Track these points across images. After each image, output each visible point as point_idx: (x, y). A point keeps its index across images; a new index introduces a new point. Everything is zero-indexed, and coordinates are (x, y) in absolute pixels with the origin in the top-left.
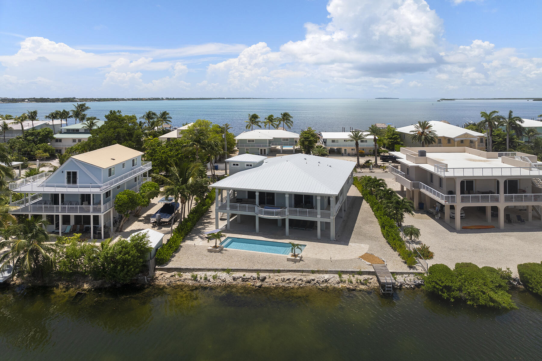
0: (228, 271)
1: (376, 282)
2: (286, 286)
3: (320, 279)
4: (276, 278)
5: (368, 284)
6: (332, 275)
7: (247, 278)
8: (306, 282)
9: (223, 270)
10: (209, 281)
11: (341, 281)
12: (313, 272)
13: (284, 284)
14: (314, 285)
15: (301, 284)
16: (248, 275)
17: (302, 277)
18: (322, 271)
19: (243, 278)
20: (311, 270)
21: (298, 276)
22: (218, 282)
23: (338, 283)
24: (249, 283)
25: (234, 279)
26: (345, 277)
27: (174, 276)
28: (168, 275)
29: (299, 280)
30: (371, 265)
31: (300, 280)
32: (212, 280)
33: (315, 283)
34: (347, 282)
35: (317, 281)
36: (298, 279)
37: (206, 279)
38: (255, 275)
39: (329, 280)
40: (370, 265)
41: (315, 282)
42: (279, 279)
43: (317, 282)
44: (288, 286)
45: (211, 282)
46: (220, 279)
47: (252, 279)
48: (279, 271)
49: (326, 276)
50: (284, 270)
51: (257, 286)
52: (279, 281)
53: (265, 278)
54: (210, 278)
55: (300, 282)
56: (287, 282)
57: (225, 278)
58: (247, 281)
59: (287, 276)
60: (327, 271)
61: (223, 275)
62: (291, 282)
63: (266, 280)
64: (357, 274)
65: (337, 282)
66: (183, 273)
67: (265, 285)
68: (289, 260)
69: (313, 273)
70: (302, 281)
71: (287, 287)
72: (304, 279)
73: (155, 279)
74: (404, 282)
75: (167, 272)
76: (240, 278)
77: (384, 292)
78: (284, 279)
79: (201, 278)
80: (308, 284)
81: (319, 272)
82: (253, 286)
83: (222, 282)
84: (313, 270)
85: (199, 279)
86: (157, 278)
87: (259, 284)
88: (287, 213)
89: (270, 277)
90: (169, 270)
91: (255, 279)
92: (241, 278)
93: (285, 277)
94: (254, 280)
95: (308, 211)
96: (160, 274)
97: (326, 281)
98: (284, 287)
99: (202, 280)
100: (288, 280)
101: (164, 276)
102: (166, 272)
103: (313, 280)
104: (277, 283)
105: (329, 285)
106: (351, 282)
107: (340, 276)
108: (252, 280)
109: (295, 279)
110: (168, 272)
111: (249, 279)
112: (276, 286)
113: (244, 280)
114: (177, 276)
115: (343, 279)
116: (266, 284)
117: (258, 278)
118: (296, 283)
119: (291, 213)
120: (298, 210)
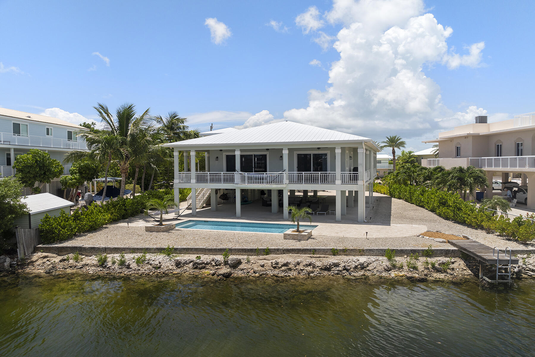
0: (169, 251)
1: (464, 268)
2: (280, 275)
3: (350, 264)
4: (262, 262)
5: (449, 271)
6: (373, 258)
7: (203, 263)
8: (321, 269)
9: (160, 250)
10: (128, 267)
11: (394, 267)
12: (335, 252)
13: (276, 272)
14: (337, 274)
15: (312, 272)
16: (205, 258)
17: (313, 260)
18: (352, 250)
19: (196, 263)
20: (331, 249)
21: (305, 259)
22: (145, 269)
23: (388, 270)
24: (207, 271)
25: (178, 264)
26: (400, 260)
29: (307, 265)
30: (445, 242)
31: (310, 265)
32: (134, 265)
33: (341, 271)
34: (406, 268)
35: (344, 266)
36: (304, 263)
37: (122, 263)
38: (220, 258)
39: (368, 266)
40: (443, 242)
41: (340, 269)
42: (267, 263)
43: (344, 270)
44: (286, 276)
45: (131, 268)
46: (151, 265)
47: (214, 264)
48: (267, 252)
49: (363, 259)
50: (278, 250)
51: (221, 275)
52: (267, 268)
53: (239, 262)
54: (131, 263)
55: (309, 269)
56: (283, 268)
57: (160, 263)
58: (204, 268)
59: (282, 259)
60: (363, 250)
61: (159, 258)
62: (290, 269)
63: (241, 266)
64: (423, 256)
65: (386, 267)
67: (237, 273)
68: (288, 237)
69: (334, 255)
70: (314, 267)
71: (282, 277)
72: (318, 264)
74: (524, 266)
76: (191, 262)
77: (493, 281)
78: (277, 263)
79: (114, 263)
80: (326, 273)
81: (345, 252)
82: (213, 275)
83: (154, 269)
84: (336, 248)
87: (224, 270)
88: (286, 181)
89: (249, 261)
91: (220, 265)
92: (191, 264)
93: (279, 261)
94: (217, 265)
95: (320, 174)
96: (42, 256)
97: (363, 267)
98: (277, 276)
99: (116, 266)
100: (286, 265)
101: (48, 260)
102: (55, 255)
103: (337, 265)
104: (263, 271)
105: (368, 274)
106: (415, 268)
107: (390, 259)
108: (213, 266)
109: (298, 264)
110: (58, 255)
111: (207, 264)
112: (261, 275)
113: (196, 266)
114: (71, 261)
115: (398, 264)
116: (240, 272)
117: (226, 263)
118: (301, 270)
119: (291, 181)
120: (303, 174)
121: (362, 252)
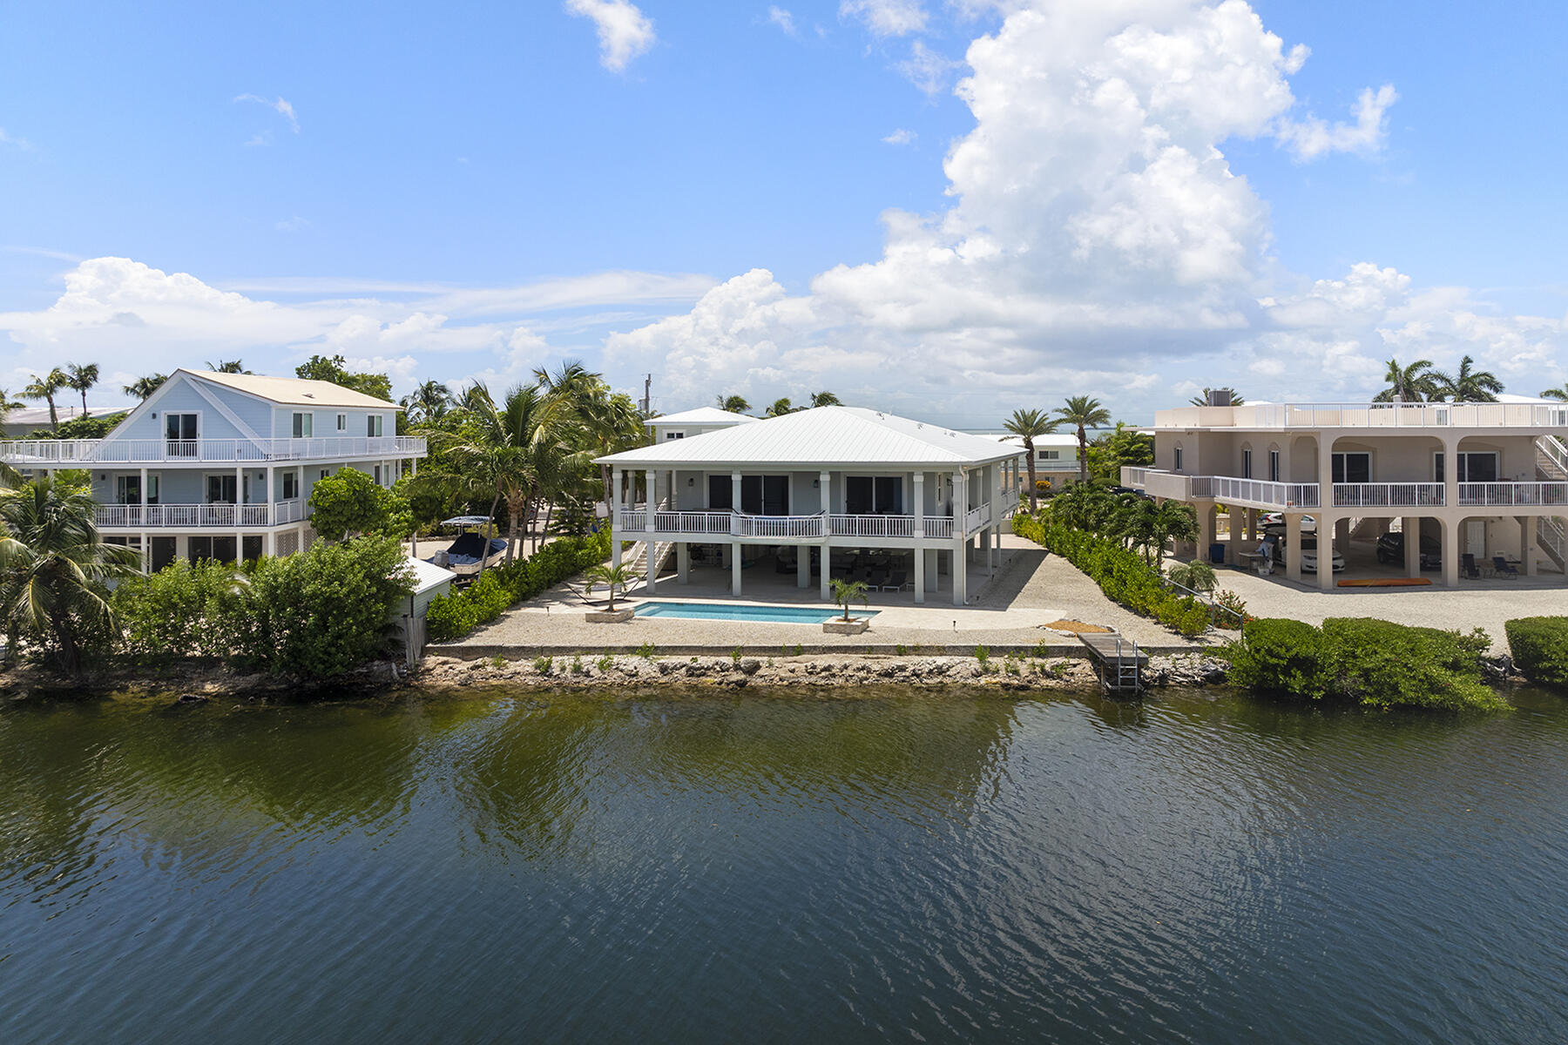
0: (646, 651)
1: (1090, 673)
2: (818, 683)
3: (923, 667)
4: (791, 666)
5: (1065, 677)
6: (957, 659)
7: (703, 668)
8: (880, 675)
9: (632, 650)
10: (587, 674)
11: (986, 670)
12: (901, 651)
13: (813, 679)
14: (903, 681)
15: (866, 679)
16: (704, 661)
17: (868, 663)
18: (927, 647)
19: (691, 668)
20: (896, 646)
21: (856, 660)
22: (614, 677)
23: (977, 675)
24: (709, 679)
25: (664, 670)
26: (997, 662)
27: (483, 666)
28: (464, 666)
29: (859, 670)
30: (1072, 636)
31: (863, 669)
32: (595, 672)
33: (908, 677)
34: (1003, 672)
35: (914, 670)
36: (855, 667)
37: (577, 669)
38: (728, 660)
39: (948, 670)
40: (1070, 636)
41: (908, 674)
42: (799, 667)
43: (913, 675)
44: (827, 684)
45: (592, 677)
46: (622, 671)
47: (718, 669)
48: (799, 650)
49: (941, 660)
50: (815, 647)
51: (732, 682)
52: (800, 674)
53: (757, 666)
54: (590, 669)
55: (862, 674)
56: (823, 674)
57: (636, 668)
58: (704, 674)
59: (822, 661)
60: (944, 648)
61: (633, 662)
62: (834, 675)
63: (760, 672)
64: (1033, 655)
65: (974, 672)
66: (510, 660)
67: (755, 681)
68: (831, 629)
69: (900, 655)
70: (868, 672)
71: (821, 685)
72: (876, 667)
73: (423, 673)
74: (1174, 669)
75: (460, 658)
76: (682, 667)
77: (1114, 687)
78: (814, 667)
79: (563, 669)
80: (886, 681)
81: (917, 650)
82: (720, 683)
83: (627, 677)
84: (902, 644)
85: (556, 672)
86: (429, 670)
87: (737, 676)
88: (825, 530)
89: (771, 665)
90: (466, 653)
91: (728, 670)
92: (684, 669)
93: (817, 663)
94: (723, 671)
95: (886, 519)
96: (440, 661)
97: (941, 671)
98: (814, 685)
99: (568, 673)
100: (825, 669)
101: (451, 668)
102: (457, 660)
103: (902, 669)
104: (793, 677)
105: (947, 680)
106: (1016, 672)
107: (982, 660)
108: (718, 672)
109: (846, 667)
110: (463, 660)
111: (708, 669)
112: (791, 683)
113: (691, 672)
114: (489, 669)
115: (992, 668)
116: (760, 680)
117: (737, 667)
118: (850, 676)
119: (836, 530)
120: (857, 519)
121: (942, 651)
